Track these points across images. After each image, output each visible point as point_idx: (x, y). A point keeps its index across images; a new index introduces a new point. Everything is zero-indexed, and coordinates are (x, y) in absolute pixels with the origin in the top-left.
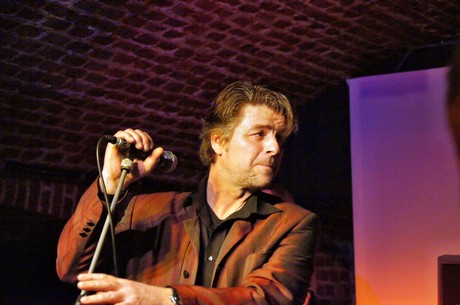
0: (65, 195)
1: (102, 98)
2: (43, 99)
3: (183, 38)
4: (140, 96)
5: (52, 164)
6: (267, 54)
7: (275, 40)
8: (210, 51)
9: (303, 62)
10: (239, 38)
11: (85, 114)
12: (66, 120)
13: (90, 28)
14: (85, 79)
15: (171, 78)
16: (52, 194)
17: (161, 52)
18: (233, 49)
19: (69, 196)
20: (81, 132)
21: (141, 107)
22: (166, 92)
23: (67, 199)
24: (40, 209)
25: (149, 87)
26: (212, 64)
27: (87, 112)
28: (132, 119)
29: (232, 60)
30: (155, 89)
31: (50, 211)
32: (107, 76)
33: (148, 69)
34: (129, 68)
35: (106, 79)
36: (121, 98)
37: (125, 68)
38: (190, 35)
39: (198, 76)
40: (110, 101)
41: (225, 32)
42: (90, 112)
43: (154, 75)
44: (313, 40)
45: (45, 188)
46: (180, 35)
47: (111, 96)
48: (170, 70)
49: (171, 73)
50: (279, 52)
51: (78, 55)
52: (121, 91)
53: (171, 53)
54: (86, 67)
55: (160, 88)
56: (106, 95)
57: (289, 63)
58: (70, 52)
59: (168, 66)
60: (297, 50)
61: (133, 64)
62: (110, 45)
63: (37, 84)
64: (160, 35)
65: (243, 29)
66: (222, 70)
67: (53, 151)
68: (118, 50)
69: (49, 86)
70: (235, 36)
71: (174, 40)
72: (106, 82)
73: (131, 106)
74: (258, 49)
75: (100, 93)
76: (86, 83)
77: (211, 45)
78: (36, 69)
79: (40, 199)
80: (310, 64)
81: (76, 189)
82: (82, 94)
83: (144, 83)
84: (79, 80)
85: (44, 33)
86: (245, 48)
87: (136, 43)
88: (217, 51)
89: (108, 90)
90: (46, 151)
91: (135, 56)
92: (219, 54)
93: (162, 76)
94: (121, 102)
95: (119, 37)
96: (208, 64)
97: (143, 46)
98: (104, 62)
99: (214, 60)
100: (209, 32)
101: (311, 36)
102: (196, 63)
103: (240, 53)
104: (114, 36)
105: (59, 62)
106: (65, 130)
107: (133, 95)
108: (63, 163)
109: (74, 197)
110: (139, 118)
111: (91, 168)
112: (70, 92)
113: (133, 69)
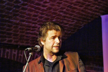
0: (13, 52)
1: (25, 23)
3: (49, 4)
5: (9, 43)
11: (19, 27)
12: (13, 29)
14: (19, 17)
17: (42, 8)
20: (18, 33)
21: (37, 25)
27: (20, 27)
28: (34, 29)
31: (9, 58)
32: (26, 16)
33: (38, 13)
37: (31, 13)
45: (7, 50)
47: (27, 22)
49: (45, 15)
52: (30, 20)
53: (45, 8)
54: (19, 13)
58: (14, 8)
59: (44, 12)
61: (34, 12)
63: (4, 18)
67: (9, 39)
68: (29, 8)
69: (8, 19)
70: (65, 3)
72: (25, 18)
73: (33, 25)
75: (24, 21)
78: (4, 14)
79: (6, 54)
80: (89, 11)
81: (17, 51)
82: (18, 21)
83: (37, 18)
84: (17, 17)
85: (6, 3)
88: (60, 7)
89: (26, 20)
90: (7, 39)
91: (34, 9)
94: (30, 24)
97: (37, 6)
98: (25, 11)
103: (67, 8)
105: (11, 11)
106: (13, 32)
107: (34, 21)
108: (13, 43)
109: (16, 53)
110: (36, 29)
111: (21, 44)
112: (15, 21)
113: (34, 14)
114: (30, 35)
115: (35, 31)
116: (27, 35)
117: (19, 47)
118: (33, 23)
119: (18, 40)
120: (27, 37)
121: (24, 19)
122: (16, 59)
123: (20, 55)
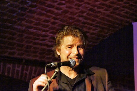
0: (16, 68)
1: (32, 30)
2: (8, 30)
3: (65, 5)
4: (47, 29)
5: (12, 56)
6: (99, 12)
7: (103, 6)
8: (76, 11)
9: (114, 15)
10: (87, 6)
11: (25, 36)
12: (18, 38)
13: (27, 1)
14: (26, 22)
15: (60, 22)
16: (11, 68)
17: (56, 11)
18: (85, 10)
19: (18, 69)
21: (48, 33)
22: (58, 27)
23: (17, 70)
24: (6, 74)
25: (51, 25)
26: (77, 16)
27: (26, 35)
28: (44, 38)
29: (85, 14)
30: (53, 26)
31: (10, 75)
32: (34, 21)
33: (50, 18)
34: (43, 18)
35: (34, 22)
36: (40, 29)
37: (41, 17)
38: (68, 4)
39: (71, 21)
40: (35, 31)
41: (82, 3)
42: (27, 35)
43: (53, 20)
44: (118, 6)
45: (8, 66)
46: (64, 4)
47: (36, 29)
48: (59, 18)
49: (60, 20)
50: (104, 11)
51: (23, 12)
52: (40, 27)
53: (60, 12)
54: (26, 17)
55: (55, 26)
56: (33, 28)
57: (108, 16)
58: (19, 11)
59: (59, 17)
60: (112, 10)
61: (44, 16)
62: (35, 8)
63: (6, 23)
64: (56, 4)
65: (89, 2)
66: (80, 19)
67: (12, 51)
68: (39, 10)
69: (11, 24)
70: (86, 5)
71: (61, 6)
72: (34, 23)
73: (44, 33)
74: (95, 10)
75: (31, 28)
76: (26, 23)
77: (76, 9)
78: (6, 17)
79: (6, 69)
80: (117, 16)
81: (21, 66)
82: (24, 28)
83: (49, 23)
84: (23, 22)
85: (9, 3)
86: (90, 10)
87: (46, 8)
88: (79, 11)
89: (35, 26)
90: (9, 51)
91: (45, 13)
92: (80, 12)
93: (56, 21)
94: (40, 31)
95: (39, 5)
96: (75, 16)
97: (49, 9)
98: (33, 15)
99: (77, 14)
100: (75, 3)
101: (117, 5)
102: (70, 16)
103: (88, 12)
104: (37, 4)
105: (15, 15)
106: (17, 42)
107: (44, 28)
108: (16, 56)
109: (20, 69)
110: (47, 38)
111: (27, 58)
112: (19, 27)
113: (45, 18)
114: (38, 46)
115: (46, 41)
116: (35, 46)
117: (24, 61)
118: (44, 31)
119: (22, 52)
120: (35, 48)
121: (32, 25)
122: (19, 77)
123: (25, 72)
